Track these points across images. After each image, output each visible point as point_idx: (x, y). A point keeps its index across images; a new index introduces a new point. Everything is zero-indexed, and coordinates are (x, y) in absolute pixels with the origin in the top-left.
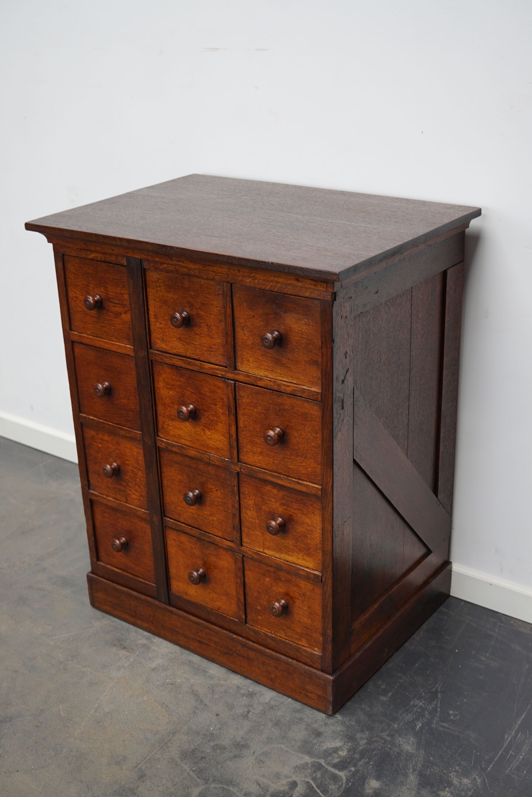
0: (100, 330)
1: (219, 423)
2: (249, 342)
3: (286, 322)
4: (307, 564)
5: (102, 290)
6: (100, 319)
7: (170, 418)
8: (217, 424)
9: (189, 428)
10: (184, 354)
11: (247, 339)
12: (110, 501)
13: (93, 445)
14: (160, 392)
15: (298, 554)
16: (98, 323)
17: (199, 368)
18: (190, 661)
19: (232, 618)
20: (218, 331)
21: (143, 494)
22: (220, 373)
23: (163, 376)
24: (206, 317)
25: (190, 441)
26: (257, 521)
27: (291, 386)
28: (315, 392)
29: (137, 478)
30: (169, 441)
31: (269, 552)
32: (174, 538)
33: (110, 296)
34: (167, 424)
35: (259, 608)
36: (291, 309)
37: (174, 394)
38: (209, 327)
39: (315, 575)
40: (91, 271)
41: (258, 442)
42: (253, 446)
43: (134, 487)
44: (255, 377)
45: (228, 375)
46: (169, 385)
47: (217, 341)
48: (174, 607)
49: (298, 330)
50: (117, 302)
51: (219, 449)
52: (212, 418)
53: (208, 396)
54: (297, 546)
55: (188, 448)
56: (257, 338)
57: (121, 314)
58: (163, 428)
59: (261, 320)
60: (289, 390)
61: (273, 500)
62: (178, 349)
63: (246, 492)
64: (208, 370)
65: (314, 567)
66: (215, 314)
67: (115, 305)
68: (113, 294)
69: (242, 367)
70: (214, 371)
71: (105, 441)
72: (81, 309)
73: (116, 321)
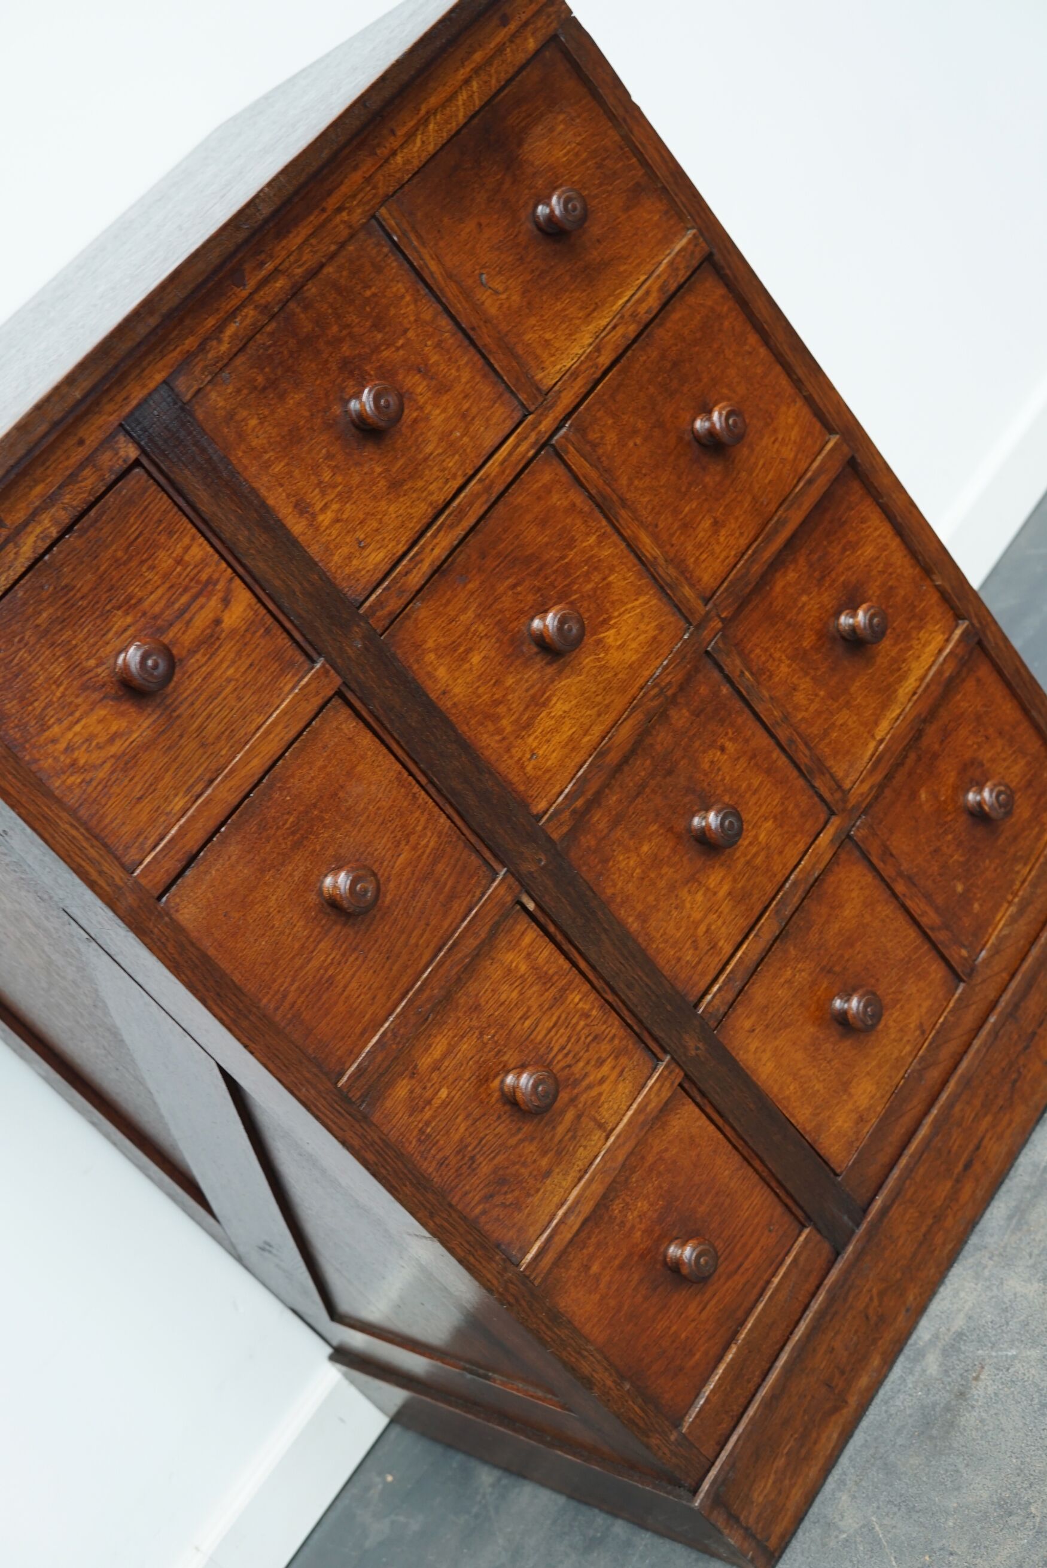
0: (201, 751)
1: (609, 576)
2: (516, 298)
3: (537, 163)
4: (933, 647)
5: (121, 620)
6: (179, 717)
7: (524, 728)
8: (609, 584)
9: (573, 689)
10: (431, 512)
11: (507, 298)
12: (577, 1202)
13: (427, 1124)
14: (455, 695)
15: (911, 647)
16: (181, 736)
17: (484, 498)
18: (1010, 1218)
19: (951, 1005)
20: (448, 351)
21: (616, 1041)
22: (526, 449)
23: (430, 644)
24: (401, 352)
25: (599, 715)
26: (822, 693)
27: (650, 287)
28: (689, 242)
29: (577, 1023)
30: (567, 791)
31: (883, 729)
32: (748, 1024)
33: (157, 609)
34: (528, 756)
35: (960, 888)
36: (523, 124)
37: (482, 655)
38: (423, 370)
39: (960, 641)
40: (51, 610)
41: (694, 506)
42: (695, 529)
43: (588, 1063)
44: (587, 357)
45: (542, 427)
46: (460, 645)
47: (464, 380)
48: (872, 1199)
49: (565, 155)
50: (184, 599)
51: (655, 638)
52: (590, 586)
53: (547, 544)
54: (898, 636)
55: (613, 736)
56: (521, 268)
57: (218, 622)
58: (528, 780)
59: (496, 216)
60: (653, 302)
61: (804, 598)
62: (410, 517)
63: (763, 659)
64: (503, 472)
65: (943, 633)
66: (412, 319)
67: (187, 616)
68: (160, 591)
69: (549, 374)
70: (513, 458)
71: (444, 1056)
72: (107, 766)
73: (221, 662)
